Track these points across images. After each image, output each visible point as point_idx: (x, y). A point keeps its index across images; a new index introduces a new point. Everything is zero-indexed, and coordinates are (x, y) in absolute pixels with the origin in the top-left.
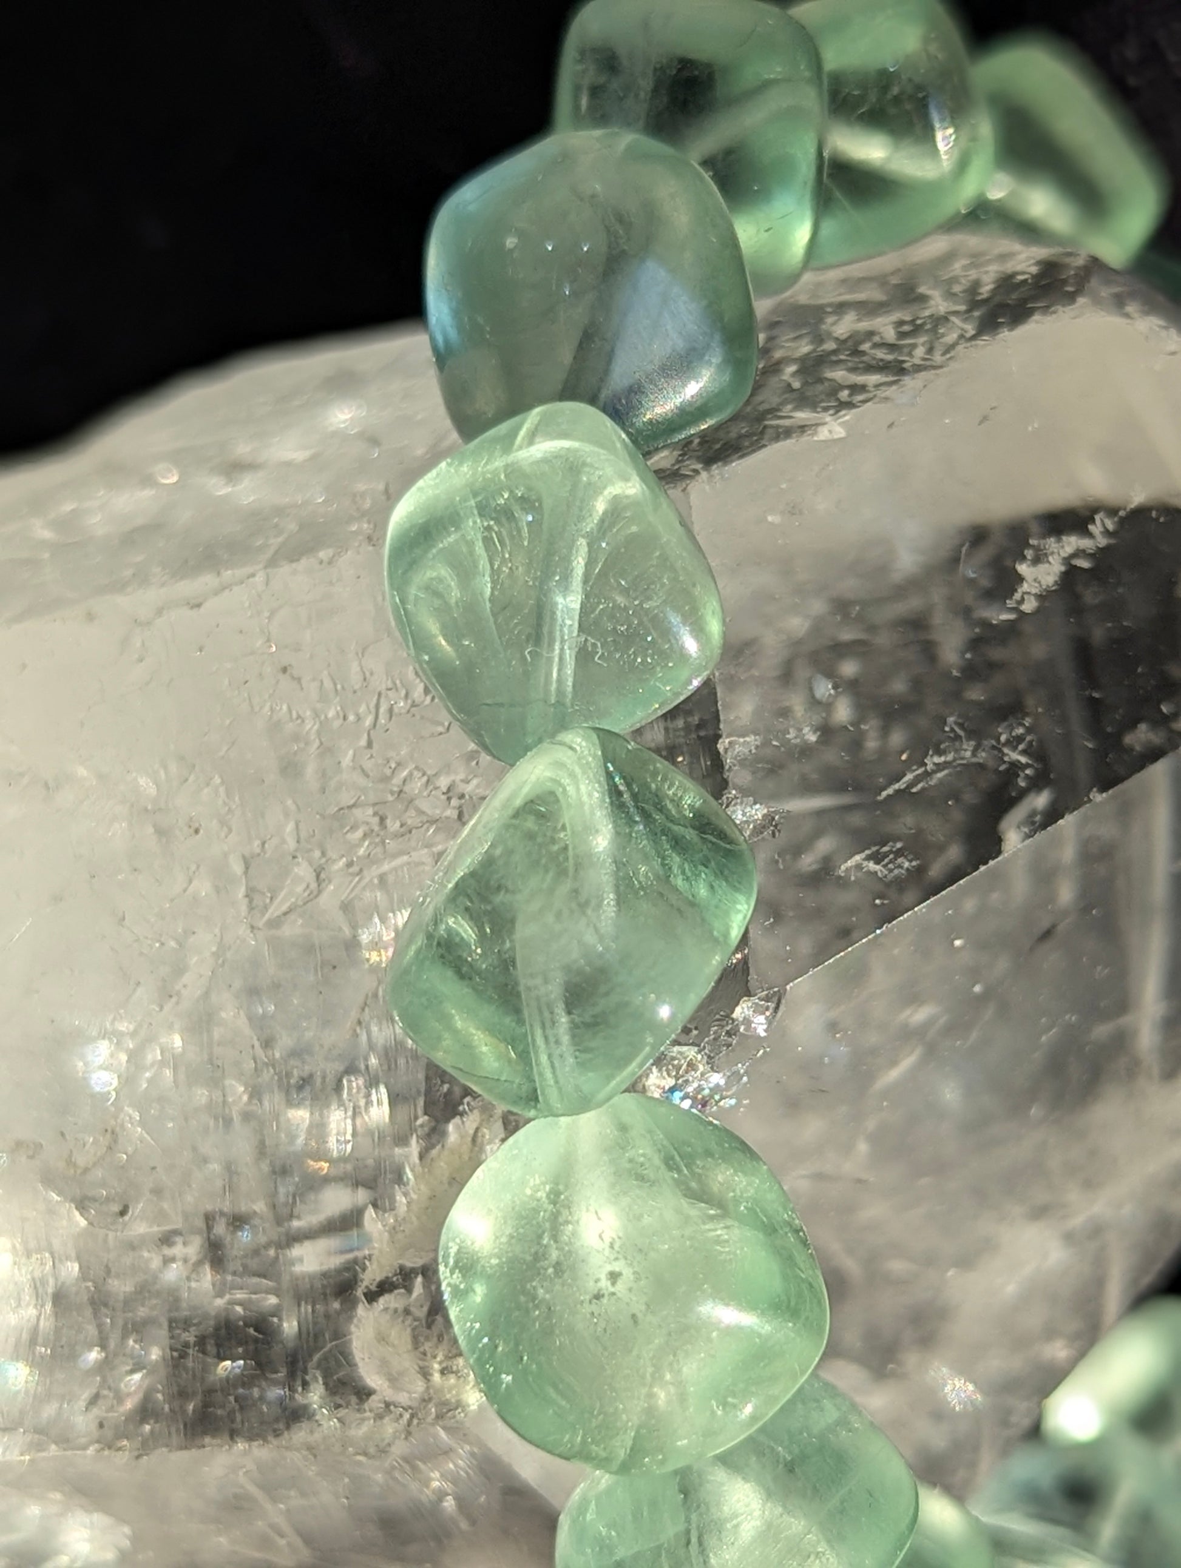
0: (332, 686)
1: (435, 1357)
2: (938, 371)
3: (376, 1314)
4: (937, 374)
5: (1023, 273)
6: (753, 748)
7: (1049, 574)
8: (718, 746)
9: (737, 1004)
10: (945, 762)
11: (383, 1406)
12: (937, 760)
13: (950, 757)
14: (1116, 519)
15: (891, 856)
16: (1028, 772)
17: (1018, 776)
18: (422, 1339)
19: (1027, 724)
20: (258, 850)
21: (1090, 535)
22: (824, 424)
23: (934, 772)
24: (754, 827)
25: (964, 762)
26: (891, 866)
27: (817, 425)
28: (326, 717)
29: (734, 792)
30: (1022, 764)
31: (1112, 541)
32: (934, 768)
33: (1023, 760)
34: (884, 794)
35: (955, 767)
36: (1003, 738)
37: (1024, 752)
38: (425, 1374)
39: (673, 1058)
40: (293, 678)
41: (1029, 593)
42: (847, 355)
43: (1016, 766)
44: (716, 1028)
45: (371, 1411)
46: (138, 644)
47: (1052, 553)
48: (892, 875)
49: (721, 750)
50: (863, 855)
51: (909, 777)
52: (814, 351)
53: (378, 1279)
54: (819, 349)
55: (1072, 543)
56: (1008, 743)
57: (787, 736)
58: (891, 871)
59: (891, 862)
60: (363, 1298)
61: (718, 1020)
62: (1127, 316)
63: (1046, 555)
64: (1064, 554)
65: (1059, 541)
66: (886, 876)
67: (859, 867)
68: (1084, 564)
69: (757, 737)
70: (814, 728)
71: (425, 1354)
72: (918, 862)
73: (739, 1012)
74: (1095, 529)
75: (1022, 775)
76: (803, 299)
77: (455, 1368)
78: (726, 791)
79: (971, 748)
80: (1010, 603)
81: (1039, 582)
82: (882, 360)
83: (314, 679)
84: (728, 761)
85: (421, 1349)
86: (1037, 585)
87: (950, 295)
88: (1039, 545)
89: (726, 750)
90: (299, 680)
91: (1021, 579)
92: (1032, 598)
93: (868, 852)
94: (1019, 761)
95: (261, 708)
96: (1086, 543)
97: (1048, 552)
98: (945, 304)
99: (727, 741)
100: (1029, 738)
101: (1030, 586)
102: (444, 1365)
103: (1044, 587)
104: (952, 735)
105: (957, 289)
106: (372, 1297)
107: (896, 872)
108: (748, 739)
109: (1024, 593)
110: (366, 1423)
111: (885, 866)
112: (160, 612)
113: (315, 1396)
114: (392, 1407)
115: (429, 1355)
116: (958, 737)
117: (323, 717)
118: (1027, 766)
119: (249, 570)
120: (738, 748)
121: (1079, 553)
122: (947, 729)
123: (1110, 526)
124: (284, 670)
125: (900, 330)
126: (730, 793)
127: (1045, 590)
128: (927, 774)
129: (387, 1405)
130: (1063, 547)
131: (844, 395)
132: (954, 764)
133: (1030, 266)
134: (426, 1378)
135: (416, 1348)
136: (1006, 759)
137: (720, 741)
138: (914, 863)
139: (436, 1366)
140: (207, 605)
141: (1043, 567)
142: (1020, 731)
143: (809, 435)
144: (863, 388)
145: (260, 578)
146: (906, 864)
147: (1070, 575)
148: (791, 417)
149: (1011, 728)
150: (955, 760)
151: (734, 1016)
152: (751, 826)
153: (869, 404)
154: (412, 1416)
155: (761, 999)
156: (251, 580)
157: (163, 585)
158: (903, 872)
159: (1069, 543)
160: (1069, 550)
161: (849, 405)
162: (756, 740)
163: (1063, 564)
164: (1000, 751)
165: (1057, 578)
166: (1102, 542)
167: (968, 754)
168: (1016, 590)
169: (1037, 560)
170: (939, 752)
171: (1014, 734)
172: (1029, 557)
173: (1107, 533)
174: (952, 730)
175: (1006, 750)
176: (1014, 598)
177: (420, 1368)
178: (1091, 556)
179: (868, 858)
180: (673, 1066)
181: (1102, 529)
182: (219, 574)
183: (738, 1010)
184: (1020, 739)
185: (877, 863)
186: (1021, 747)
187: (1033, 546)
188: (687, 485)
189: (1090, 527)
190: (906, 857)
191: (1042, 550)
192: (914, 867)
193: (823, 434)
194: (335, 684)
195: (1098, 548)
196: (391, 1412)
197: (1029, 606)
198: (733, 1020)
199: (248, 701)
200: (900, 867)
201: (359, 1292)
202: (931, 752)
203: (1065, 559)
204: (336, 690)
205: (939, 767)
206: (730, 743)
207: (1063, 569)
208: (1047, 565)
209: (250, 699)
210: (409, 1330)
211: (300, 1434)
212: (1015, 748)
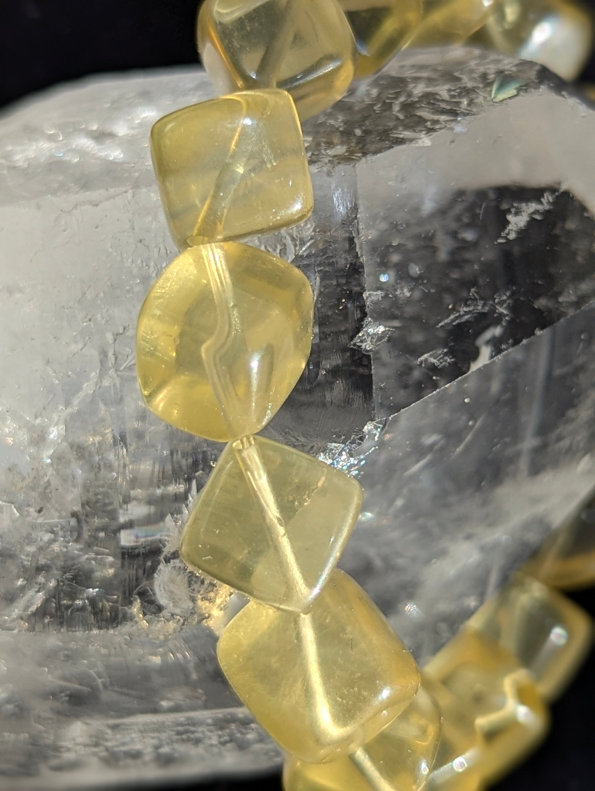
0: (165, 251)
1: (199, 592)
2: (476, 117)
3: (170, 569)
4: (474, 118)
5: (509, 70)
6: (380, 297)
7: (522, 221)
8: (363, 295)
9: (366, 424)
10: (469, 311)
11: (170, 615)
12: (466, 309)
13: (471, 308)
14: (554, 196)
15: (442, 356)
16: (507, 318)
17: (502, 320)
18: (192, 582)
19: (508, 295)
20: (121, 331)
21: (541, 203)
22: (421, 139)
23: (464, 315)
24: (378, 337)
25: (478, 311)
26: (441, 361)
27: (418, 139)
28: (161, 266)
29: (370, 319)
30: (504, 314)
31: (551, 207)
32: (464, 313)
33: (505, 312)
34: (440, 325)
35: (473, 314)
36: (496, 301)
37: (506, 308)
38: (193, 600)
39: (332, 450)
40: (145, 245)
41: (512, 230)
42: (425, 104)
43: (502, 315)
44: (354, 436)
45: (163, 617)
46: (63, 223)
47: (524, 211)
48: (442, 365)
49: (365, 298)
50: (428, 354)
51: (452, 317)
52: (406, 100)
53: (172, 551)
54: (409, 100)
55: (533, 206)
56: (499, 303)
57: (396, 293)
58: (441, 363)
59: (441, 358)
60: (163, 561)
61: (355, 432)
62: (563, 96)
63: (521, 212)
64: (530, 212)
65: (527, 205)
66: (438, 366)
67: (426, 360)
68: (538, 217)
69: (382, 292)
70: (409, 290)
71: (194, 590)
72: (454, 360)
73: (366, 429)
74: (544, 200)
75: (504, 319)
76: (394, 73)
77: (209, 598)
78: (366, 318)
79: (481, 305)
80: (503, 234)
81: (517, 225)
82: (444, 108)
83: (156, 247)
84: (368, 303)
85: (192, 588)
86: (516, 226)
87: (472, 79)
88: (518, 207)
89: (367, 298)
90: (148, 247)
91: (508, 223)
92: (513, 232)
93: (431, 353)
94: (503, 313)
95: (127, 260)
96: (540, 207)
97: (522, 210)
98: (471, 83)
99: (368, 293)
100: (508, 302)
101: (513, 226)
102: (203, 596)
103: (519, 228)
104: (473, 297)
105: (475, 75)
106: (167, 560)
107: (444, 363)
108: (378, 293)
109: (510, 230)
110: (160, 623)
111: (439, 360)
112: (76, 207)
113: (136, 608)
114: (175, 616)
115: (196, 590)
116: (476, 299)
117: (159, 267)
118: (507, 315)
119: (124, 189)
120: (373, 298)
121: (536, 212)
122: (471, 294)
123: (551, 200)
124: (141, 241)
125: (450, 94)
126: (368, 319)
127: (519, 229)
128: (460, 316)
129: (172, 615)
130: (529, 208)
131: (429, 124)
132: (473, 312)
133: (511, 67)
134: (193, 602)
135: (190, 587)
136: (497, 311)
137: (364, 293)
138: (452, 360)
139: (199, 596)
140: (100, 206)
141: (519, 218)
142: (505, 298)
143: (414, 143)
144: (437, 122)
145: (129, 195)
146: (449, 360)
147: (532, 222)
148: (401, 134)
149: (500, 296)
150: (473, 310)
151: (364, 430)
152: (377, 337)
153: (442, 131)
154: (185, 620)
155: (377, 423)
156: (124, 194)
157: (77, 193)
158: (447, 364)
159: (532, 207)
160: (531, 210)
161: (432, 130)
162: (381, 294)
163: (529, 217)
164: (495, 307)
165: (526, 224)
166: (547, 207)
167: (480, 308)
168: (506, 228)
169: (517, 214)
170: (467, 305)
171: (501, 299)
172: (513, 212)
173: (549, 202)
174: (473, 295)
175: (497, 307)
176: (505, 232)
177: (190, 596)
178: (542, 214)
179: (431, 356)
180: (332, 453)
181: (547, 201)
182: (107, 190)
183: (366, 427)
184: (504, 302)
185: (435, 358)
186: (504, 306)
187: (515, 207)
188: (355, 164)
189: (542, 200)
190: (448, 356)
191: (519, 209)
192: (451, 362)
193: (420, 143)
194: (166, 250)
195: (544, 210)
196: (174, 618)
197: (512, 236)
198: (363, 432)
199: (120, 255)
200: (446, 361)
201: (162, 558)
202: (463, 305)
203: (529, 214)
204: (167, 253)
205: (466, 313)
206: (369, 294)
207: (528, 219)
208: (521, 217)
209: (121, 255)
210: (186, 578)
211: (126, 628)
212: (501, 306)
